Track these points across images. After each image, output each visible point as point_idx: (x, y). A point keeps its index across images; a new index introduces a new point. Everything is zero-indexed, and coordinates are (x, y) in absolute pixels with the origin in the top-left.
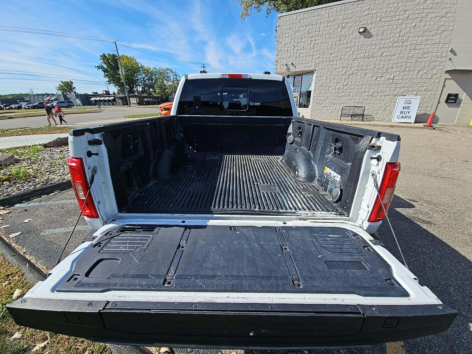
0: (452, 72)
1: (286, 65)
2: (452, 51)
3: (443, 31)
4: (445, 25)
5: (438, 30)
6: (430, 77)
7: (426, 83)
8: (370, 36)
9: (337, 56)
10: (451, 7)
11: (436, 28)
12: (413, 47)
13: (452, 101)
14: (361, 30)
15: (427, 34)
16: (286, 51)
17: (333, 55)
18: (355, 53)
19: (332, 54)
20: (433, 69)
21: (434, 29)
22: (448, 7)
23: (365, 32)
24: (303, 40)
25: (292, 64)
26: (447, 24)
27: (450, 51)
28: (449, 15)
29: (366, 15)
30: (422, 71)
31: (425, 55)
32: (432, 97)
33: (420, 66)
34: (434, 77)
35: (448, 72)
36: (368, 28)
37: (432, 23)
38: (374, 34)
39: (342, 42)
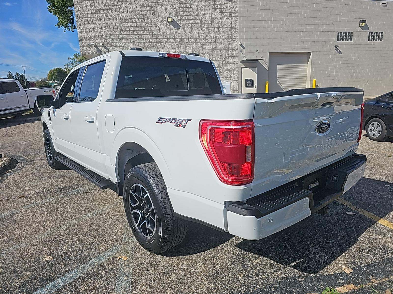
0: (244, 62)
1: (95, 46)
2: (241, 45)
3: (232, 28)
4: (232, 23)
5: (228, 27)
6: (231, 66)
7: (230, 71)
8: (179, 27)
9: (152, 42)
10: (234, 8)
11: (226, 25)
12: (214, 41)
13: (250, 85)
14: (170, 20)
15: (221, 30)
16: (91, 29)
17: (148, 41)
18: (169, 41)
19: (147, 39)
20: (232, 59)
21: (226, 26)
22: (232, 8)
23: (173, 23)
24: (111, 20)
25: (103, 45)
26: (233, 22)
27: (240, 45)
28: (234, 15)
29: (170, 7)
30: (225, 61)
31: (224, 48)
32: (236, 82)
33: (222, 57)
34: (234, 66)
35: (242, 62)
36: (175, 18)
37: (223, 21)
38: (181, 25)
39: (154, 29)
